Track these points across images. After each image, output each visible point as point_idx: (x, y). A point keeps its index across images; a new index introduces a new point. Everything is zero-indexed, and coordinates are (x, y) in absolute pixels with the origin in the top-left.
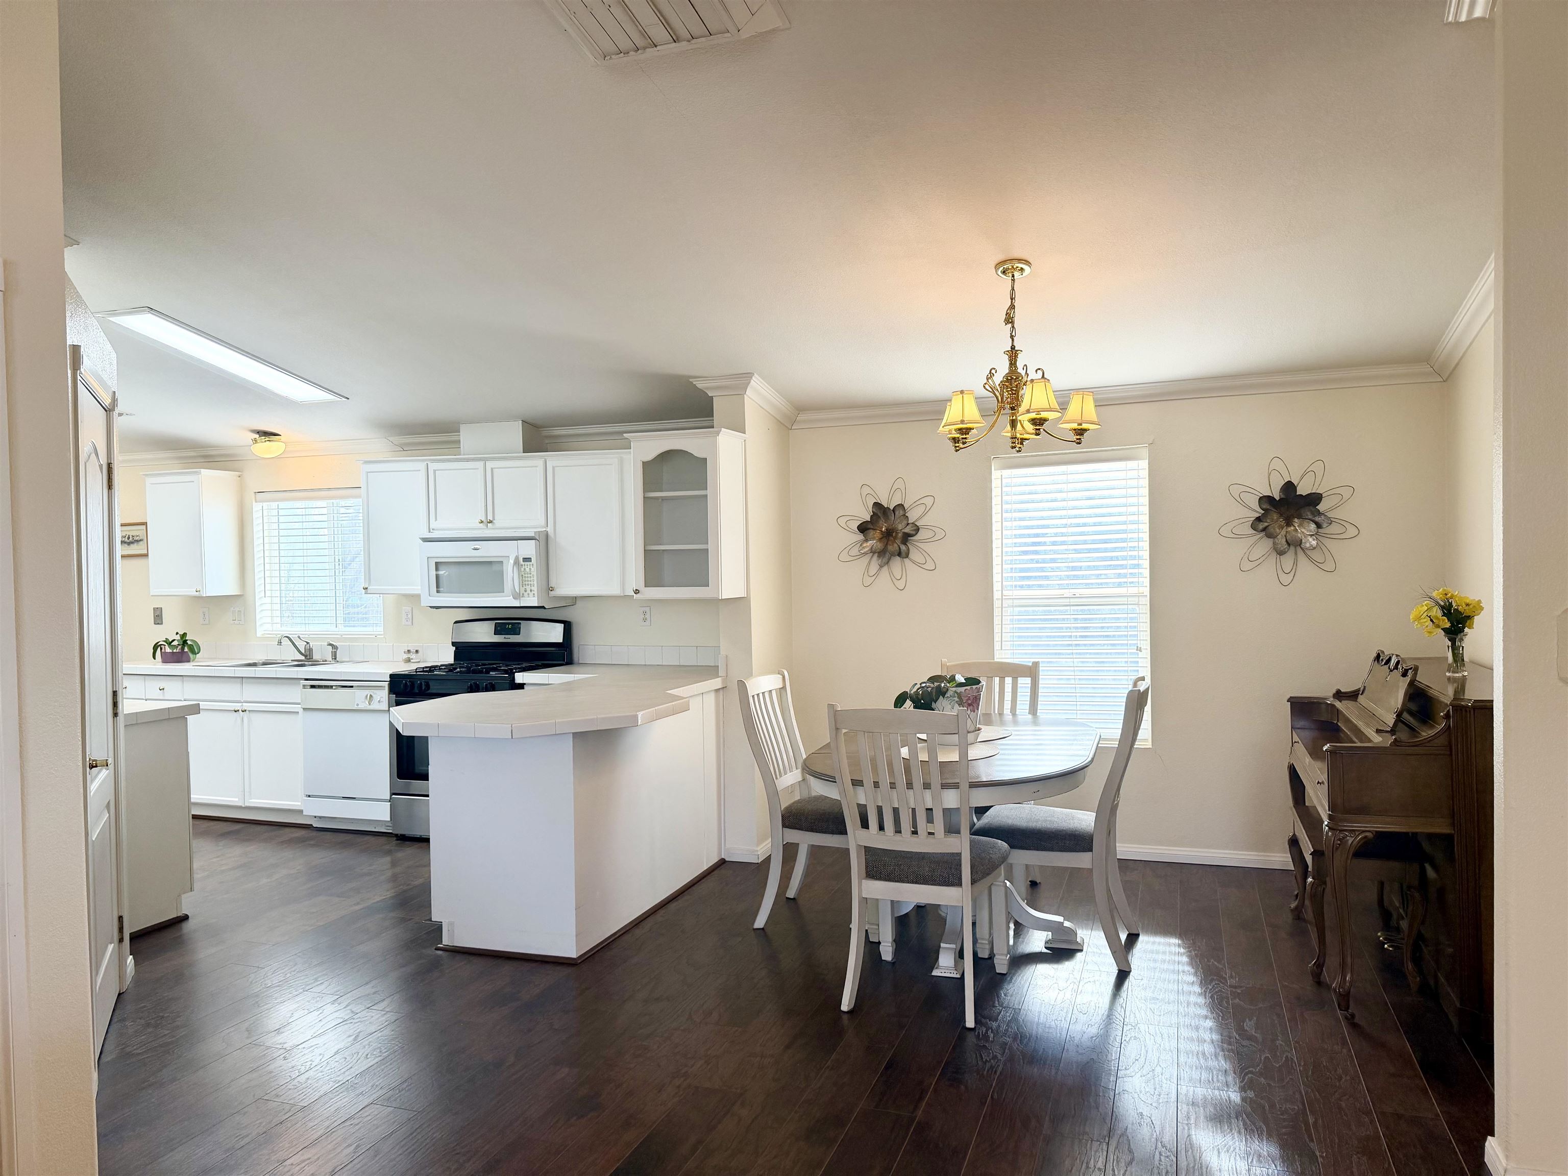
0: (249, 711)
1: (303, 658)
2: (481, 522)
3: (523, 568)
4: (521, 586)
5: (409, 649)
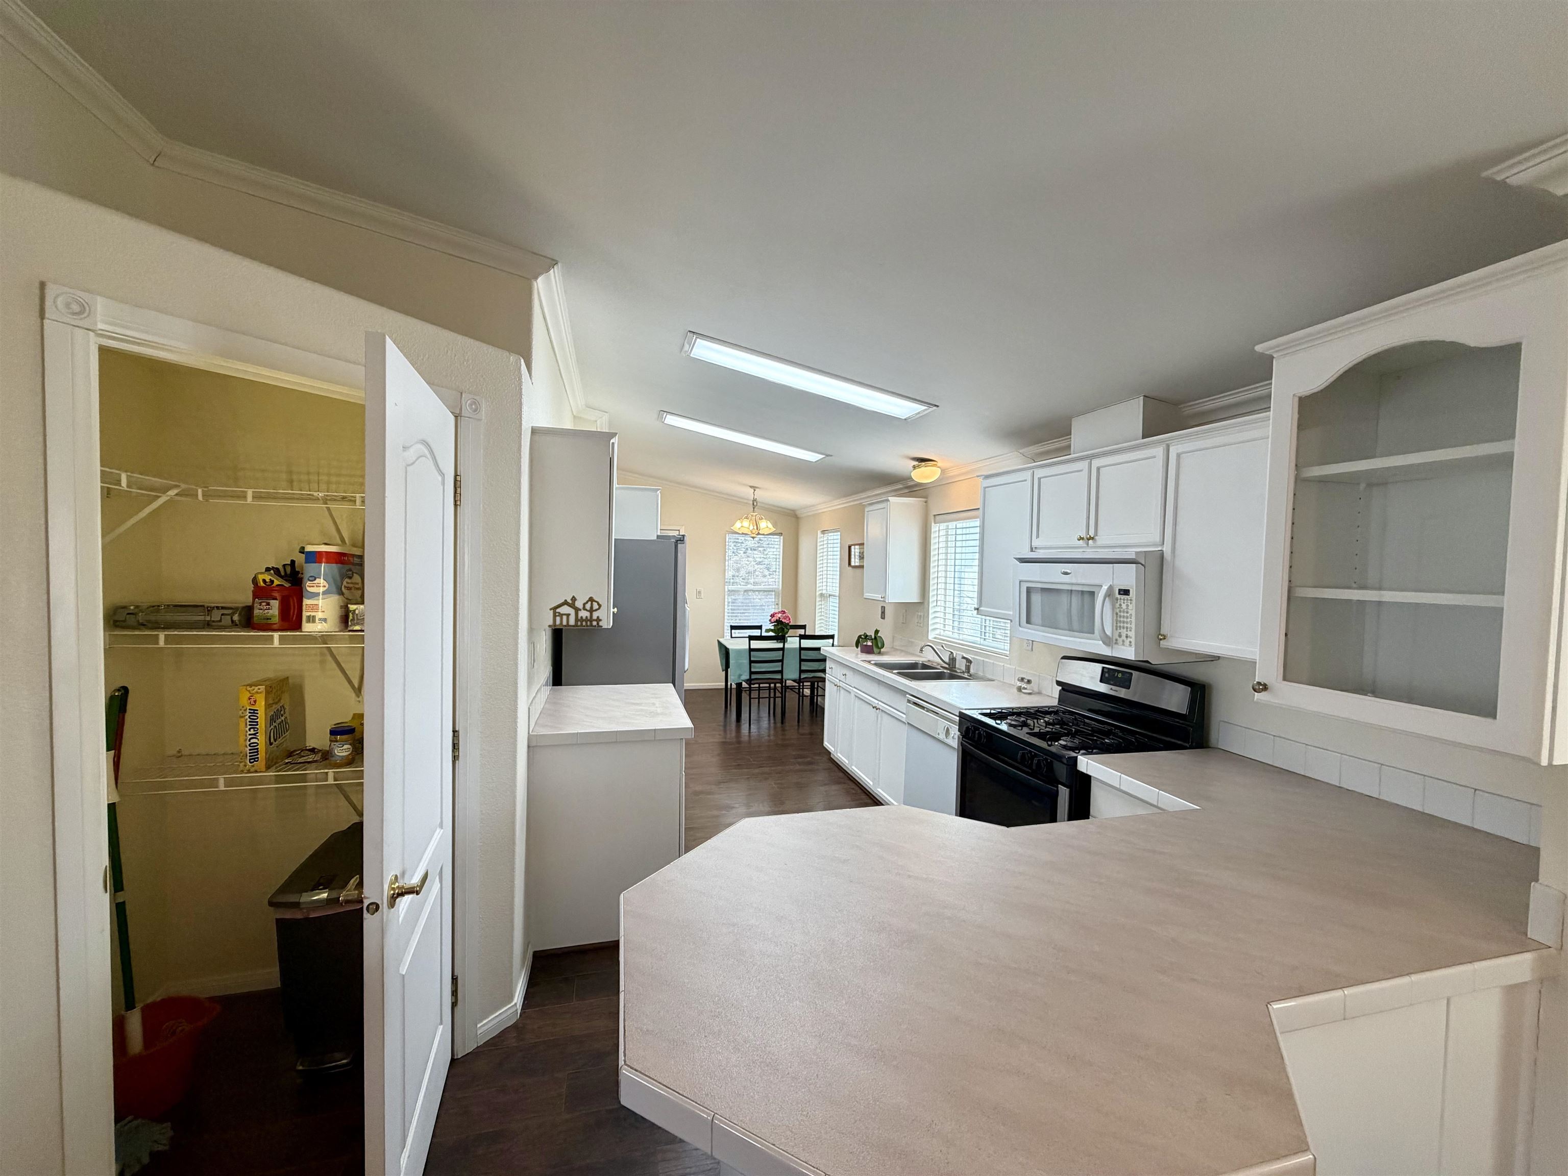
0: (883, 710)
1: (947, 666)
2: (1081, 538)
3: (1119, 603)
4: (1115, 628)
5: (1024, 677)
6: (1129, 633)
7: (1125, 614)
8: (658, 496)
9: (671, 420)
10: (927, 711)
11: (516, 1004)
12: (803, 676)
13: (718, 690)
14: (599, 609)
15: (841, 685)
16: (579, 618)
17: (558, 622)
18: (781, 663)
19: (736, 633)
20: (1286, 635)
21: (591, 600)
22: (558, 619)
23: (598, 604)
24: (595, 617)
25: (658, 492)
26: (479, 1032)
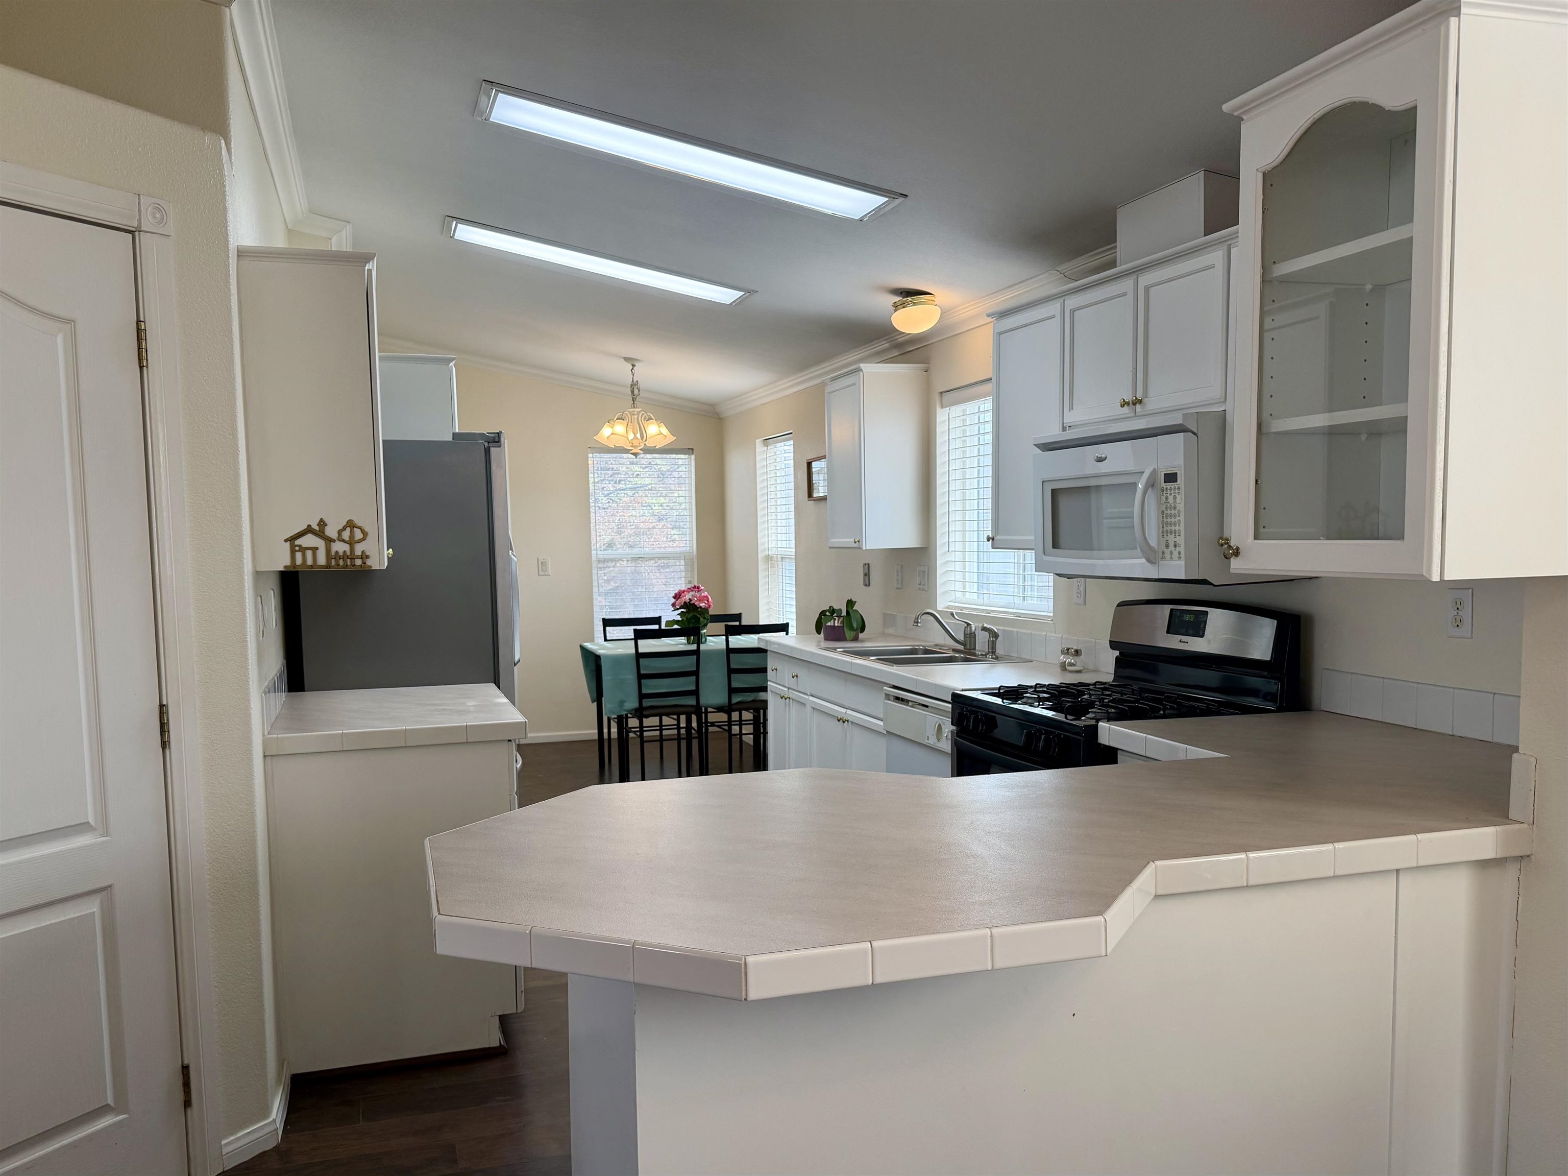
0: (852, 722)
1: (962, 648)
2: (1124, 404)
3: (1165, 495)
4: (1161, 535)
5: (1069, 647)
6: (1178, 539)
7: (1173, 512)
8: (450, 371)
9: (466, 233)
10: (912, 707)
11: (274, 1120)
12: (736, 699)
13: (583, 743)
14: (364, 539)
15: (790, 696)
16: (333, 554)
17: (299, 561)
18: (694, 678)
19: (613, 632)
20: (1257, 481)
21: (351, 525)
22: (299, 555)
23: (363, 531)
24: (358, 552)
25: (452, 364)
26: (225, 1151)
